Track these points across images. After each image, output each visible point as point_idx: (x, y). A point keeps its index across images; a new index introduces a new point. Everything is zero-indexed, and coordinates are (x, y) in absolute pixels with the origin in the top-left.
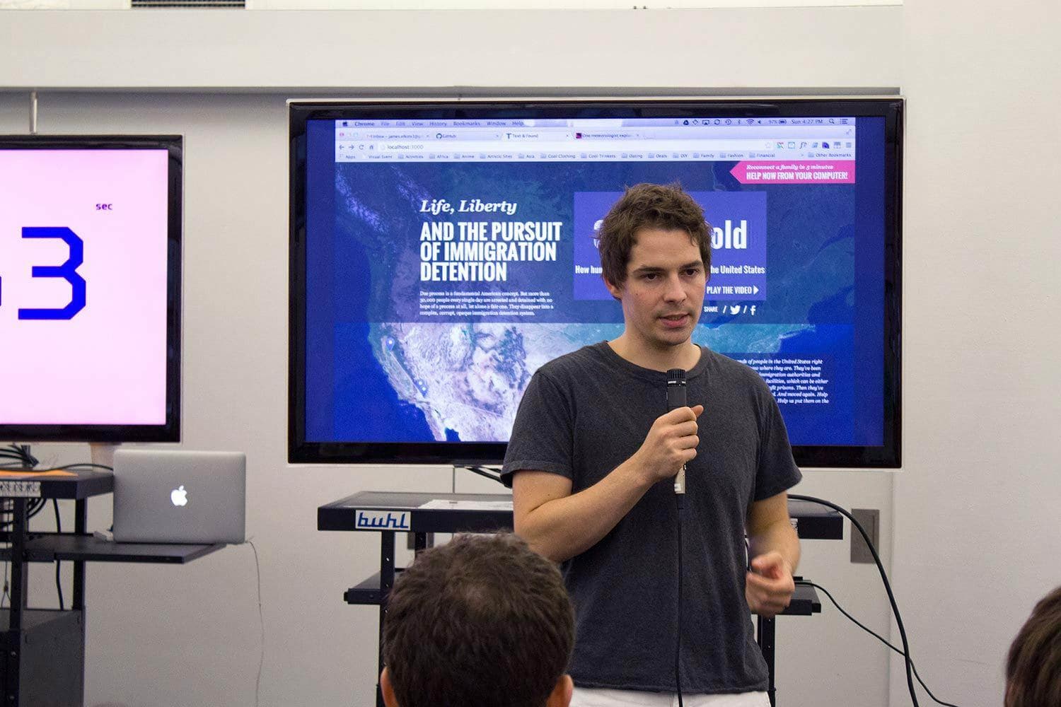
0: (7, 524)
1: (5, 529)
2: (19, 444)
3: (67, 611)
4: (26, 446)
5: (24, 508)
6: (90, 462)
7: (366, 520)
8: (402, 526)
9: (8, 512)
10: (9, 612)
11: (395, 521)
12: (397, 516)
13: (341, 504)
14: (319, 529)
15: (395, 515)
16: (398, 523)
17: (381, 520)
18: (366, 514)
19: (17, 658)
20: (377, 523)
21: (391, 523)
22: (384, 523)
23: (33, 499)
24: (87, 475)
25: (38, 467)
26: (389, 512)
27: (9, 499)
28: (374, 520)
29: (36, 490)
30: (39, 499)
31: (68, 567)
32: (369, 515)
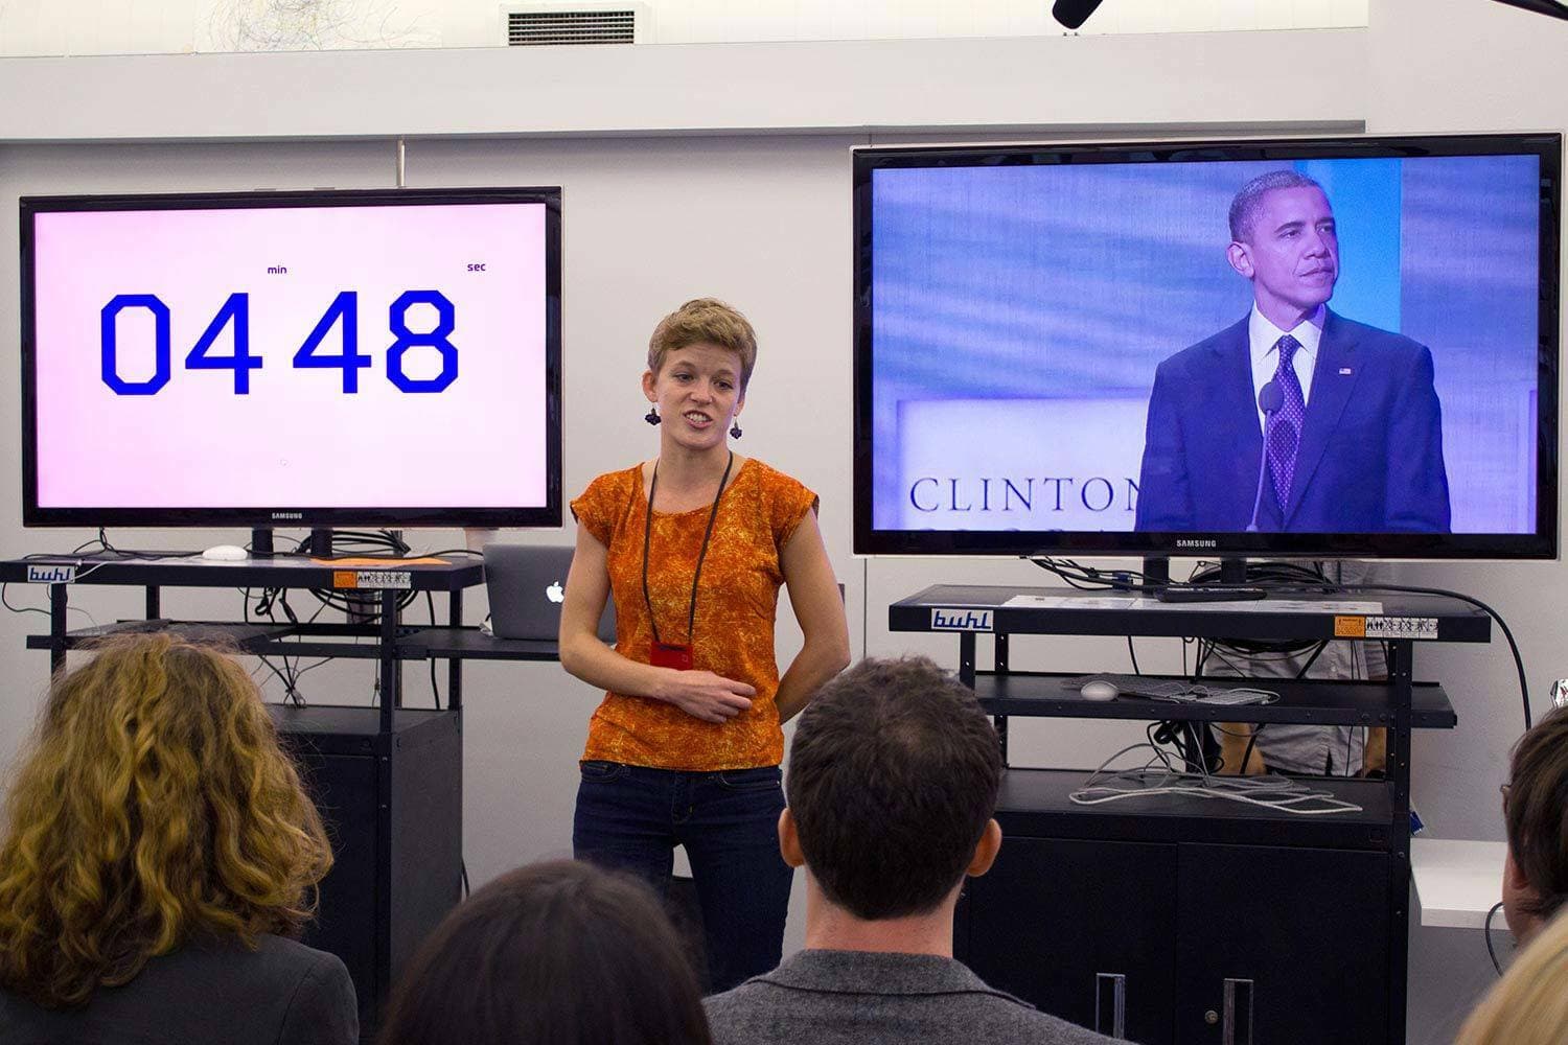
0: (376, 616)
1: (376, 622)
2: (388, 530)
3: (443, 710)
4: (397, 532)
5: (395, 600)
6: (465, 549)
7: (944, 619)
8: (983, 626)
9: (378, 603)
10: (379, 711)
11: (975, 620)
12: (978, 615)
13: (911, 602)
14: (891, 629)
15: (975, 614)
16: (979, 624)
17: (960, 620)
18: (943, 613)
19: (389, 762)
20: (955, 623)
21: (972, 623)
22: (963, 623)
23: (403, 591)
24: (462, 564)
25: (409, 555)
26: (968, 611)
27: (378, 590)
28: (952, 619)
29: (406, 580)
30: (410, 591)
31: (443, 664)
32: (947, 614)
